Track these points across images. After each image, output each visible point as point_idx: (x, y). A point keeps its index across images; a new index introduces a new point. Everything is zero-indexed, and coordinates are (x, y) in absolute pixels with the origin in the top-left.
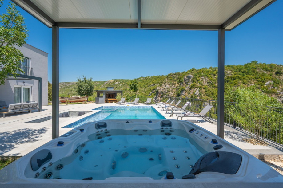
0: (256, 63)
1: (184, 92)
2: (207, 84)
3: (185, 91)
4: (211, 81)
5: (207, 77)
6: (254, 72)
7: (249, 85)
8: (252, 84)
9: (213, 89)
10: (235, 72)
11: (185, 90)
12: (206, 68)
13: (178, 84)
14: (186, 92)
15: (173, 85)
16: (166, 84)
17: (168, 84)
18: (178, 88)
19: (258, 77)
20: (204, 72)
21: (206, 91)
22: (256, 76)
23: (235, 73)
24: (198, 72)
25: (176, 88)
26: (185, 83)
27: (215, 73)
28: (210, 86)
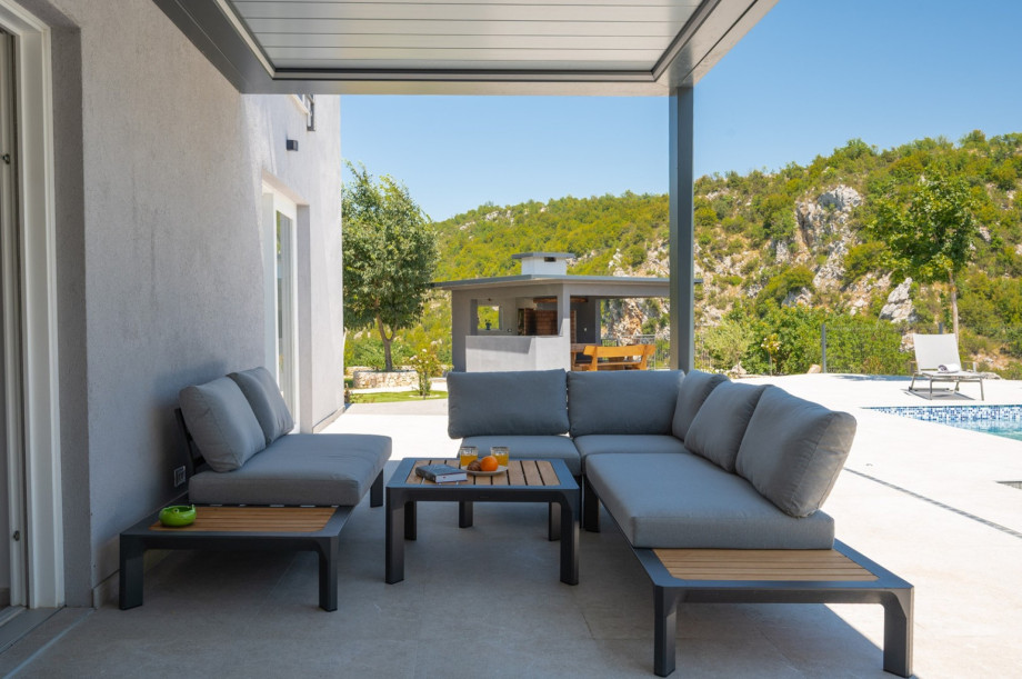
1: (802, 303)
3: (809, 296)
9: (1003, 278)
11: (813, 291)
13: (755, 246)
14: (814, 304)
15: (720, 257)
18: (755, 275)
24: (892, 165)
25: (745, 277)
26: (806, 245)
27: (1005, 169)
28: (983, 262)
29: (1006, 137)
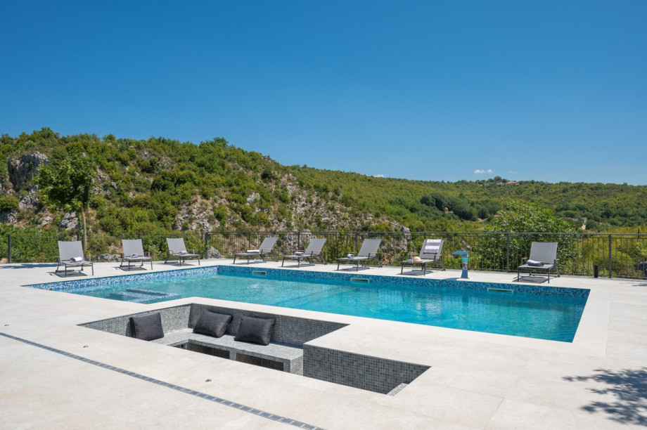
0: (224, 144)
1: (11, 218)
2: (103, 193)
3: (16, 214)
4: (115, 180)
5: (102, 168)
6: (223, 166)
7: (215, 201)
8: (222, 198)
9: (123, 208)
10: (180, 161)
11: (19, 211)
12: (95, 138)
14: (19, 219)
19: (233, 181)
20: (91, 150)
21: (99, 217)
22: (229, 178)
23: (182, 164)
24: (68, 145)
26: (14, 184)
27: (125, 155)
28: (114, 199)
29: (125, 140)
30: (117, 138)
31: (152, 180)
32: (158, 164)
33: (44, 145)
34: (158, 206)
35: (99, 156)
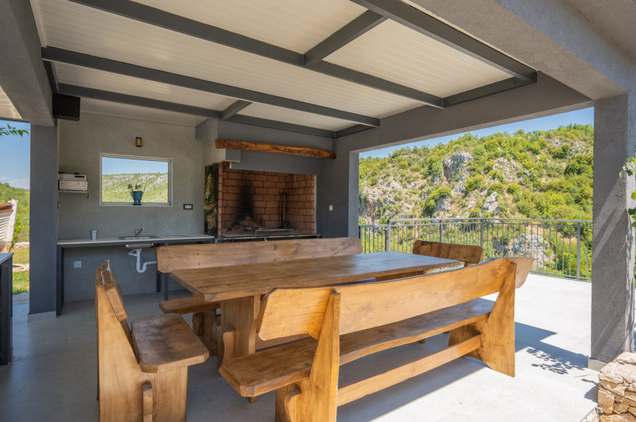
1: (446, 202)
2: (517, 180)
3: (449, 200)
4: (527, 168)
5: (515, 158)
9: (537, 193)
11: (451, 197)
13: (424, 178)
14: (452, 203)
15: (409, 183)
16: (391, 178)
17: (396, 180)
18: (425, 190)
20: (505, 145)
21: (516, 201)
24: (485, 143)
25: (420, 192)
26: (447, 178)
27: (536, 146)
28: (527, 185)
29: (534, 133)
30: (526, 132)
31: (564, 165)
32: (571, 150)
33: (467, 146)
34: (574, 190)
35: (512, 149)
